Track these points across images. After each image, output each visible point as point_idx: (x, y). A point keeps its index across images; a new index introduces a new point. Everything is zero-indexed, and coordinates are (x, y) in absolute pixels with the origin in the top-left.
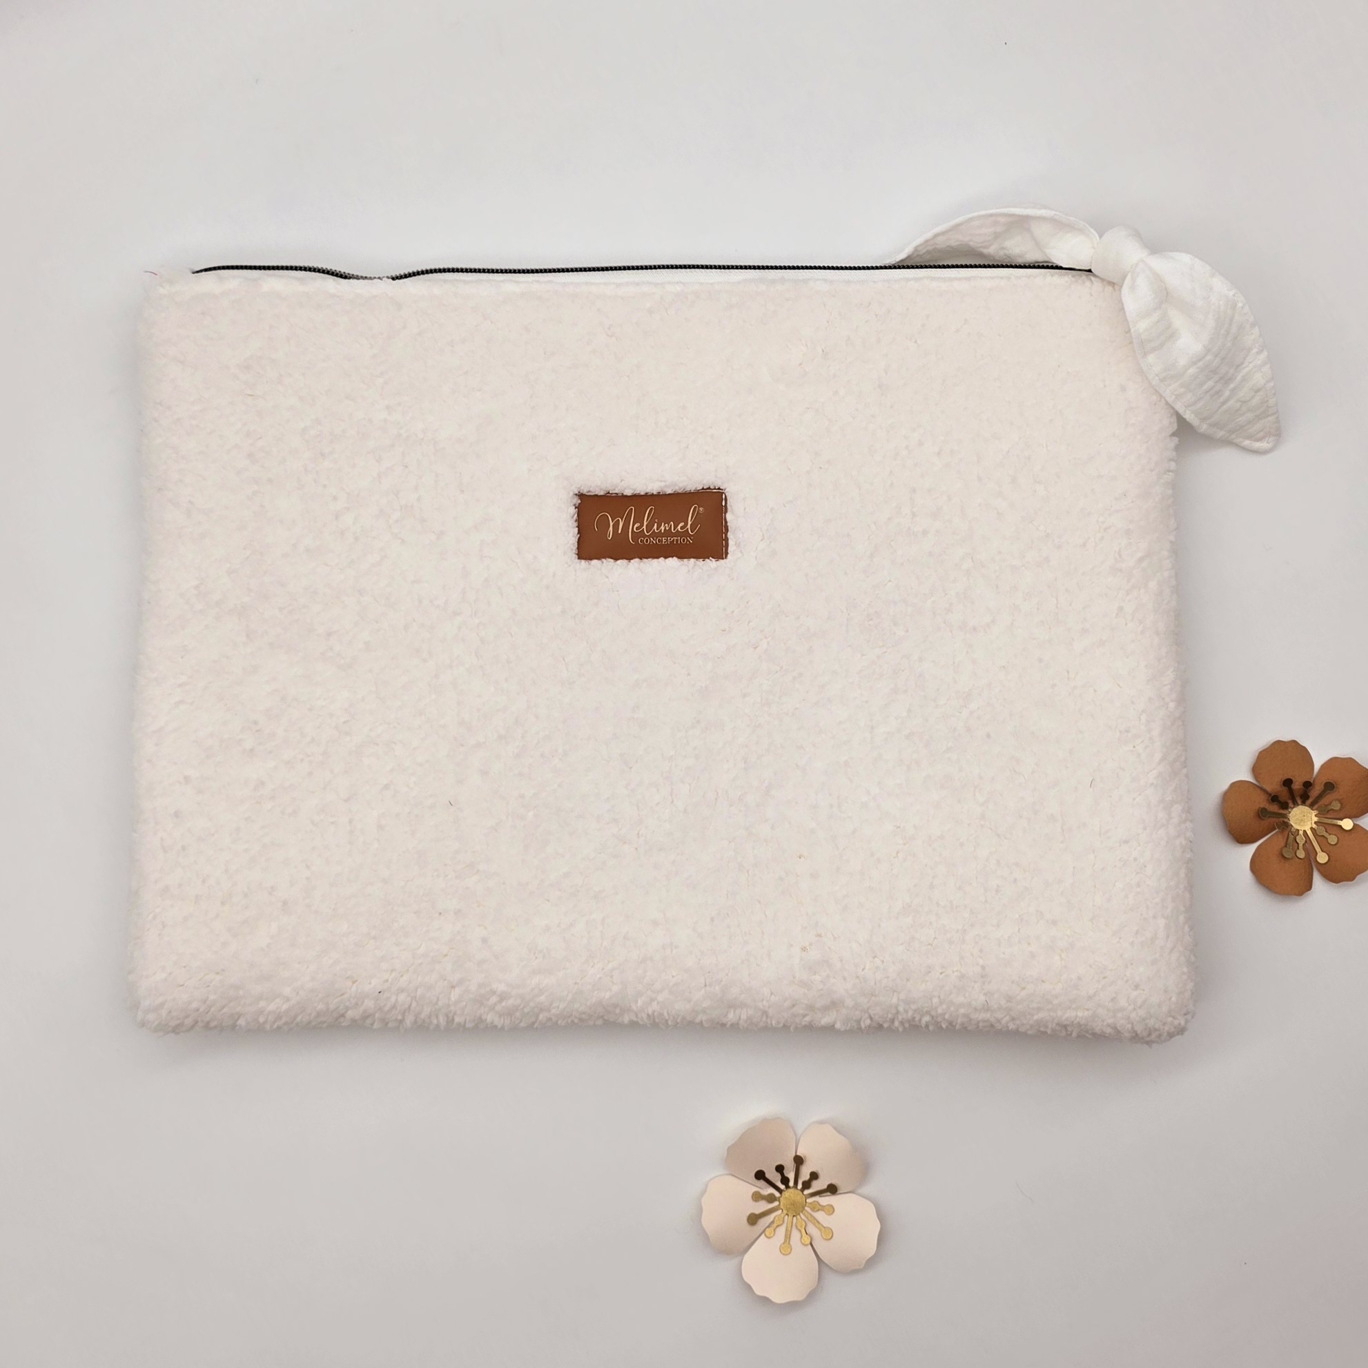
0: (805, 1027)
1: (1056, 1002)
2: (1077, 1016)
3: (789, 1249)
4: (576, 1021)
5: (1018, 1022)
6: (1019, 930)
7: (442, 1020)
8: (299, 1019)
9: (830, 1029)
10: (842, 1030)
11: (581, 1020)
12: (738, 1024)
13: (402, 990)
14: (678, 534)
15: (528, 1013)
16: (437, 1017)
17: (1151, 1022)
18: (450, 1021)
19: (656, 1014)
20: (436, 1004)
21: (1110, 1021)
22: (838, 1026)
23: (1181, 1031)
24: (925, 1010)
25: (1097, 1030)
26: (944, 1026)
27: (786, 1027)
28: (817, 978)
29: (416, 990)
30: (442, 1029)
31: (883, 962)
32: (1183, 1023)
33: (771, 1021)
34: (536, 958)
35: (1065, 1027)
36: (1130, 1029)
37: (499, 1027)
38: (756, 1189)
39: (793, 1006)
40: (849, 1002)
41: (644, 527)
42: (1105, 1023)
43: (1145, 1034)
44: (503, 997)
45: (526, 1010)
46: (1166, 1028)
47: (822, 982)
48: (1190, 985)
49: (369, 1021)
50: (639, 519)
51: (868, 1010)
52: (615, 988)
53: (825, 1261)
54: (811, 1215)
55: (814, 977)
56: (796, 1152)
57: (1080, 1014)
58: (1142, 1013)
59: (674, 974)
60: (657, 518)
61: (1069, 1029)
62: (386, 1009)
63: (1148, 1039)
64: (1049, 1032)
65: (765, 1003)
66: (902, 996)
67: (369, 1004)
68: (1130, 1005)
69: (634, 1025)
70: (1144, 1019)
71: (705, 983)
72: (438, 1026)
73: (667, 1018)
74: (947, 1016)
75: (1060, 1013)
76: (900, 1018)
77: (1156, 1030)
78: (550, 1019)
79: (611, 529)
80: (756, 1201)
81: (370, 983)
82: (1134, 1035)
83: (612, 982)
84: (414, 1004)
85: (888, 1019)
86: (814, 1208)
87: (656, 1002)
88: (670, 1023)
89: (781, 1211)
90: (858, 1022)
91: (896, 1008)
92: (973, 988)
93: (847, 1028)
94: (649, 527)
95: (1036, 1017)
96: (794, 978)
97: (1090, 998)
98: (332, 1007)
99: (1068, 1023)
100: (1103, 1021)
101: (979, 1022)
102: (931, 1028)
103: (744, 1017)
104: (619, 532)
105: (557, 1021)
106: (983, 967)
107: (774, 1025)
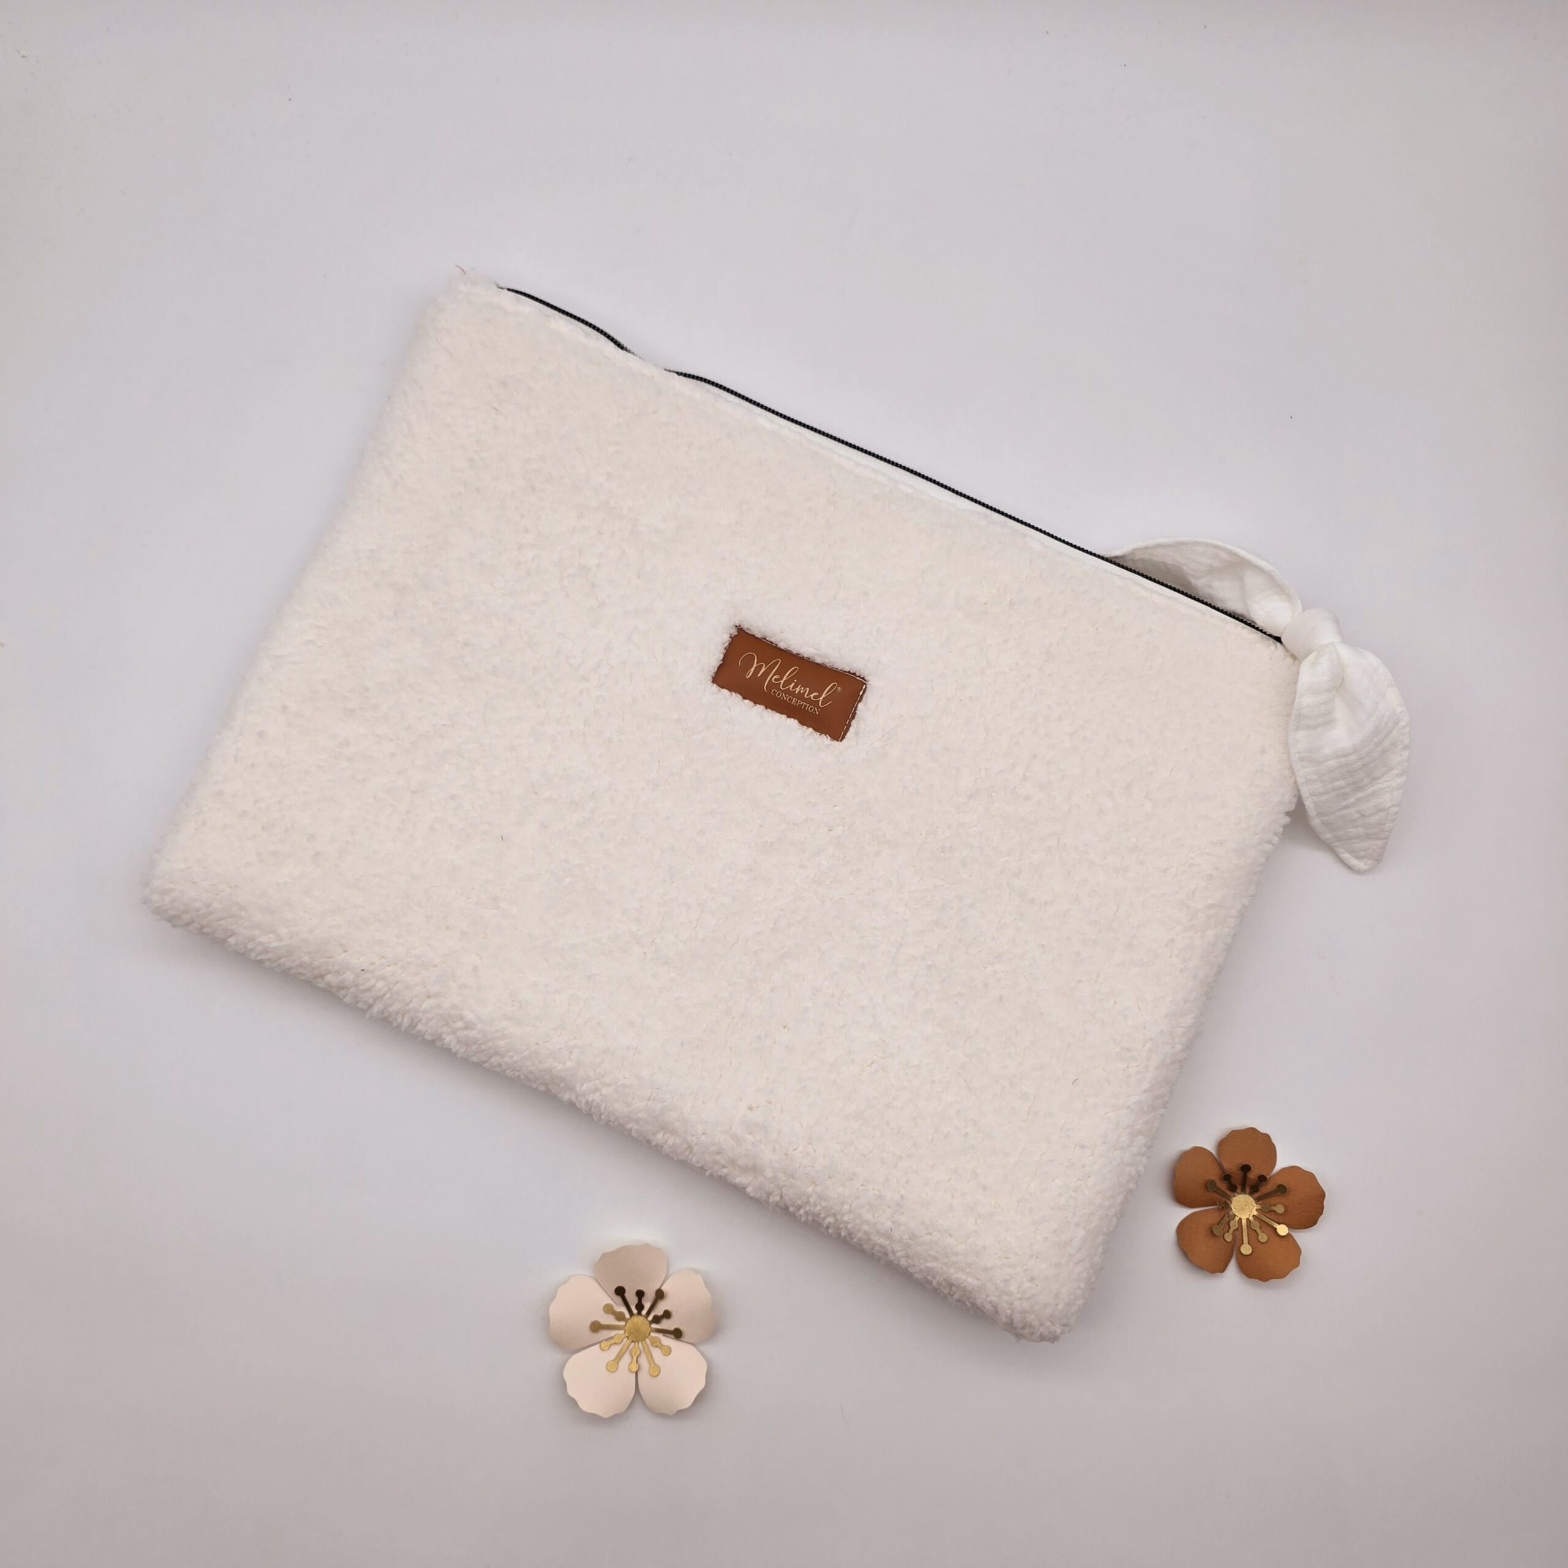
0: (720, 1177)
1: (954, 1258)
2: (966, 1281)
3: (615, 1368)
4: (522, 1077)
5: (910, 1261)
6: (950, 1180)
7: (406, 1021)
8: (282, 961)
9: (739, 1190)
10: (752, 1195)
11: (527, 1078)
12: (662, 1147)
13: (384, 978)
14: (809, 701)
15: (483, 1051)
16: (403, 1017)
17: (1031, 1318)
18: (413, 1024)
19: (595, 1103)
20: (408, 1004)
21: (994, 1299)
22: (749, 1190)
23: (1053, 1338)
24: (832, 1211)
25: (979, 1301)
26: (843, 1234)
27: (703, 1169)
28: (751, 1138)
29: (397, 983)
30: (403, 1030)
31: (815, 1151)
32: (1058, 1331)
33: (692, 1158)
34: (513, 1006)
35: (951, 1285)
36: (1008, 1314)
37: (453, 1051)
38: (610, 1302)
39: (718, 1153)
40: (769, 1173)
41: (782, 681)
42: (988, 1299)
43: (1020, 1325)
44: (468, 1026)
45: (483, 1047)
46: (1042, 1330)
47: (753, 1143)
48: (1080, 1302)
49: (342, 993)
50: (781, 673)
51: (783, 1187)
52: (569, 1064)
53: (642, 1394)
54: (648, 1348)
55: (748, 1136)
56: (661, 1286)
57: (970, 1280)
58: (1026, 1305)
59: (626, 1076)
60: (799, 679)
61: (954, 1289)
62: (362, 988)
63: (1021, 1332)
64: (934, 1283)
65: (694, 1138)
66: (819, 1189)
67: (349, 976)
68: (1018, 1292)
69: (572, 1106)
70: (1025, 1312)
71: (650, 1096)
72: (400, 1025)
73: (603, 1111)
74: (850, 1226)
75: (952, 1270)
76: (807, 1208)
77: (1031, 1326)
78: (500, 1065)
79: (753, 669)
80: (606, 1312)
81: (358, 959)
82: (1009, 1322)
83: (570, 1058)
84: (388, 996)
85: (796, 1204)
86: (654, 1343)
87: (599, 1093)
88: (603, 1117)
89: (624, 1331)
90: (769, 1194)
91: (809, 1197)
92: (884, 1211)
93: (757, 1196)
94: (787, 683)
95: (929, 1264)
96: (730, 1129)
97: (986, 1269)
98: (316, 963)
99: (955, 1283)
100: (987, 1296)
101: (876, 1244)
102: (830, 1231)
103: (670, 1142)
104: (759, 676)
105: (506, 1070)
106: (902, 1197)
107: (693, 1162)
